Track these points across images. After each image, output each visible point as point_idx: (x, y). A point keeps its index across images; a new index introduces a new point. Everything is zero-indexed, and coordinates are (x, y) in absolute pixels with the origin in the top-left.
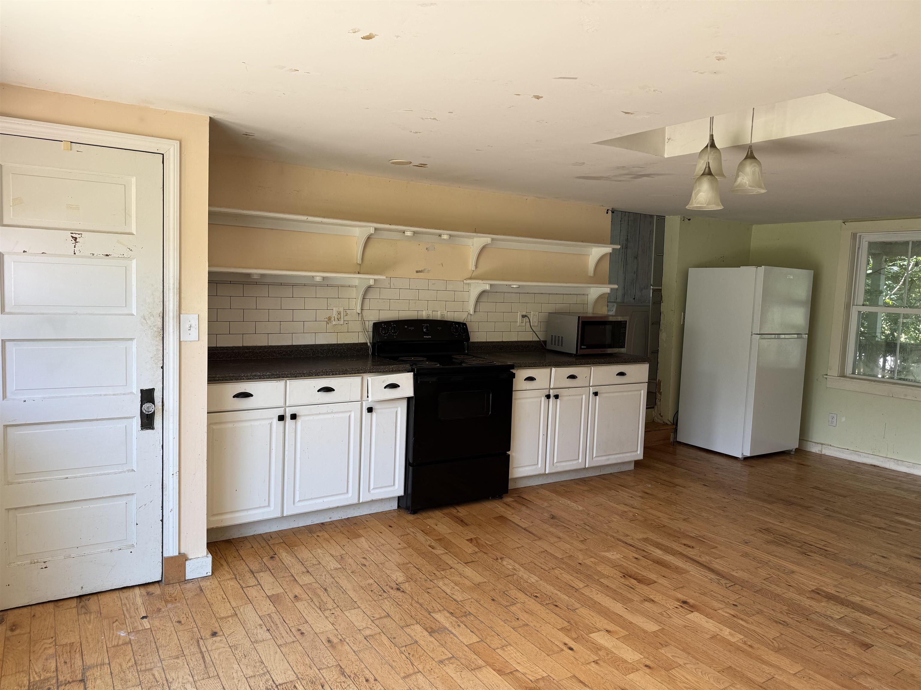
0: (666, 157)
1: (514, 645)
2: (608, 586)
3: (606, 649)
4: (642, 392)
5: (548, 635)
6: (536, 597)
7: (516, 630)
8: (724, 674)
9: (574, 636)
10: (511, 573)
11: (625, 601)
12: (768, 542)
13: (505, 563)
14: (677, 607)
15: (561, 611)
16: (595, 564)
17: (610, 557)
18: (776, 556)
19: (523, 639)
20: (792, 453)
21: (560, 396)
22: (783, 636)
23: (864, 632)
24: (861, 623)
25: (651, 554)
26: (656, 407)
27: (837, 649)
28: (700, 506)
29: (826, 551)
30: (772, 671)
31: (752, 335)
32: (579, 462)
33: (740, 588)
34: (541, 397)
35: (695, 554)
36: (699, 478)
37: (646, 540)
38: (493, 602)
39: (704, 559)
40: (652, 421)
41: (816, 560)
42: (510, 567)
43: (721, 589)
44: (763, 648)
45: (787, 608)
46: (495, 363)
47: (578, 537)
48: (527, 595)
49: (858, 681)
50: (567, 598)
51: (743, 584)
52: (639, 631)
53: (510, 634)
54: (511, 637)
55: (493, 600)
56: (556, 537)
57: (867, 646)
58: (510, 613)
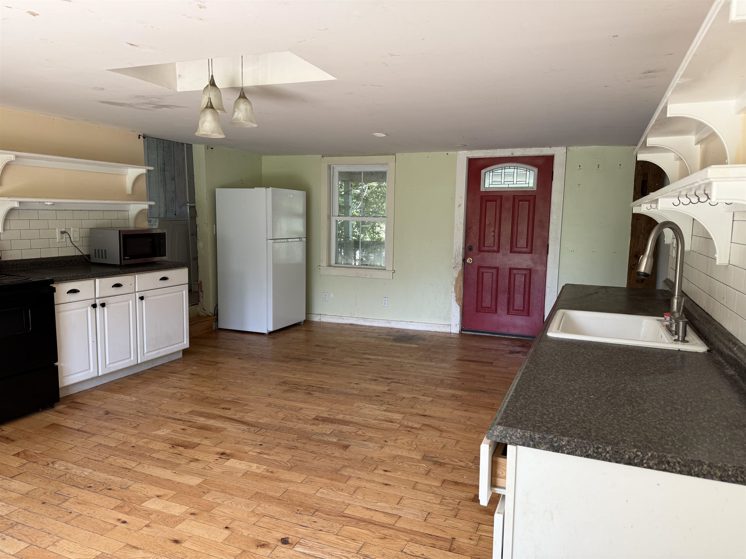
0: (178, 91)
1: (67, 537)
2: (158, 459)
3: (156, 511)
4: (184, 292)
5: (102, 518)
6: (90, 487)
7: (68, 523)
8: (252, 499)
9: (127, 509)
10: (63, 473)
11: (174, 467)
12: (285, 391)
13: (56, 466)
14: (216, 460)
15: (115, 493)
16: (147, 443)
17: (160, 434)
18: (290, 400)
19: (77, 529)
20: (302, 324)
21: (108, 304)
22: (294, 457)
23: (345, 438)
24: (343, 432)
25: (196, 422)
26: (199, 303)
27: (328, 455)
28: (236, 375)
29: (323, 388)
30: (286, 485)
31: (267, 240)
32: (131, 360)
33: (265, 430)
34: (87, 307)
35: (231, 414)
36: (235, 354)
37: (191, 412)
38: (44, 505)
39: (238, 416)
40: (197, 315)
41: (316, 396)
42: (62, 468)
43: (251, 435)
44: (281, 470)
45: (297, 436)
46: (31, 279)
47: (131, 424)
48: (81, 488)
49: (341, 473)
50: (120, 479)
51: (266, 427)
52: (185, 487)
53: (62, 529)
54: (63, 531)
55: (44, 503)
56: (109, 429)
57: (346, 447)
58: (63, 509)
